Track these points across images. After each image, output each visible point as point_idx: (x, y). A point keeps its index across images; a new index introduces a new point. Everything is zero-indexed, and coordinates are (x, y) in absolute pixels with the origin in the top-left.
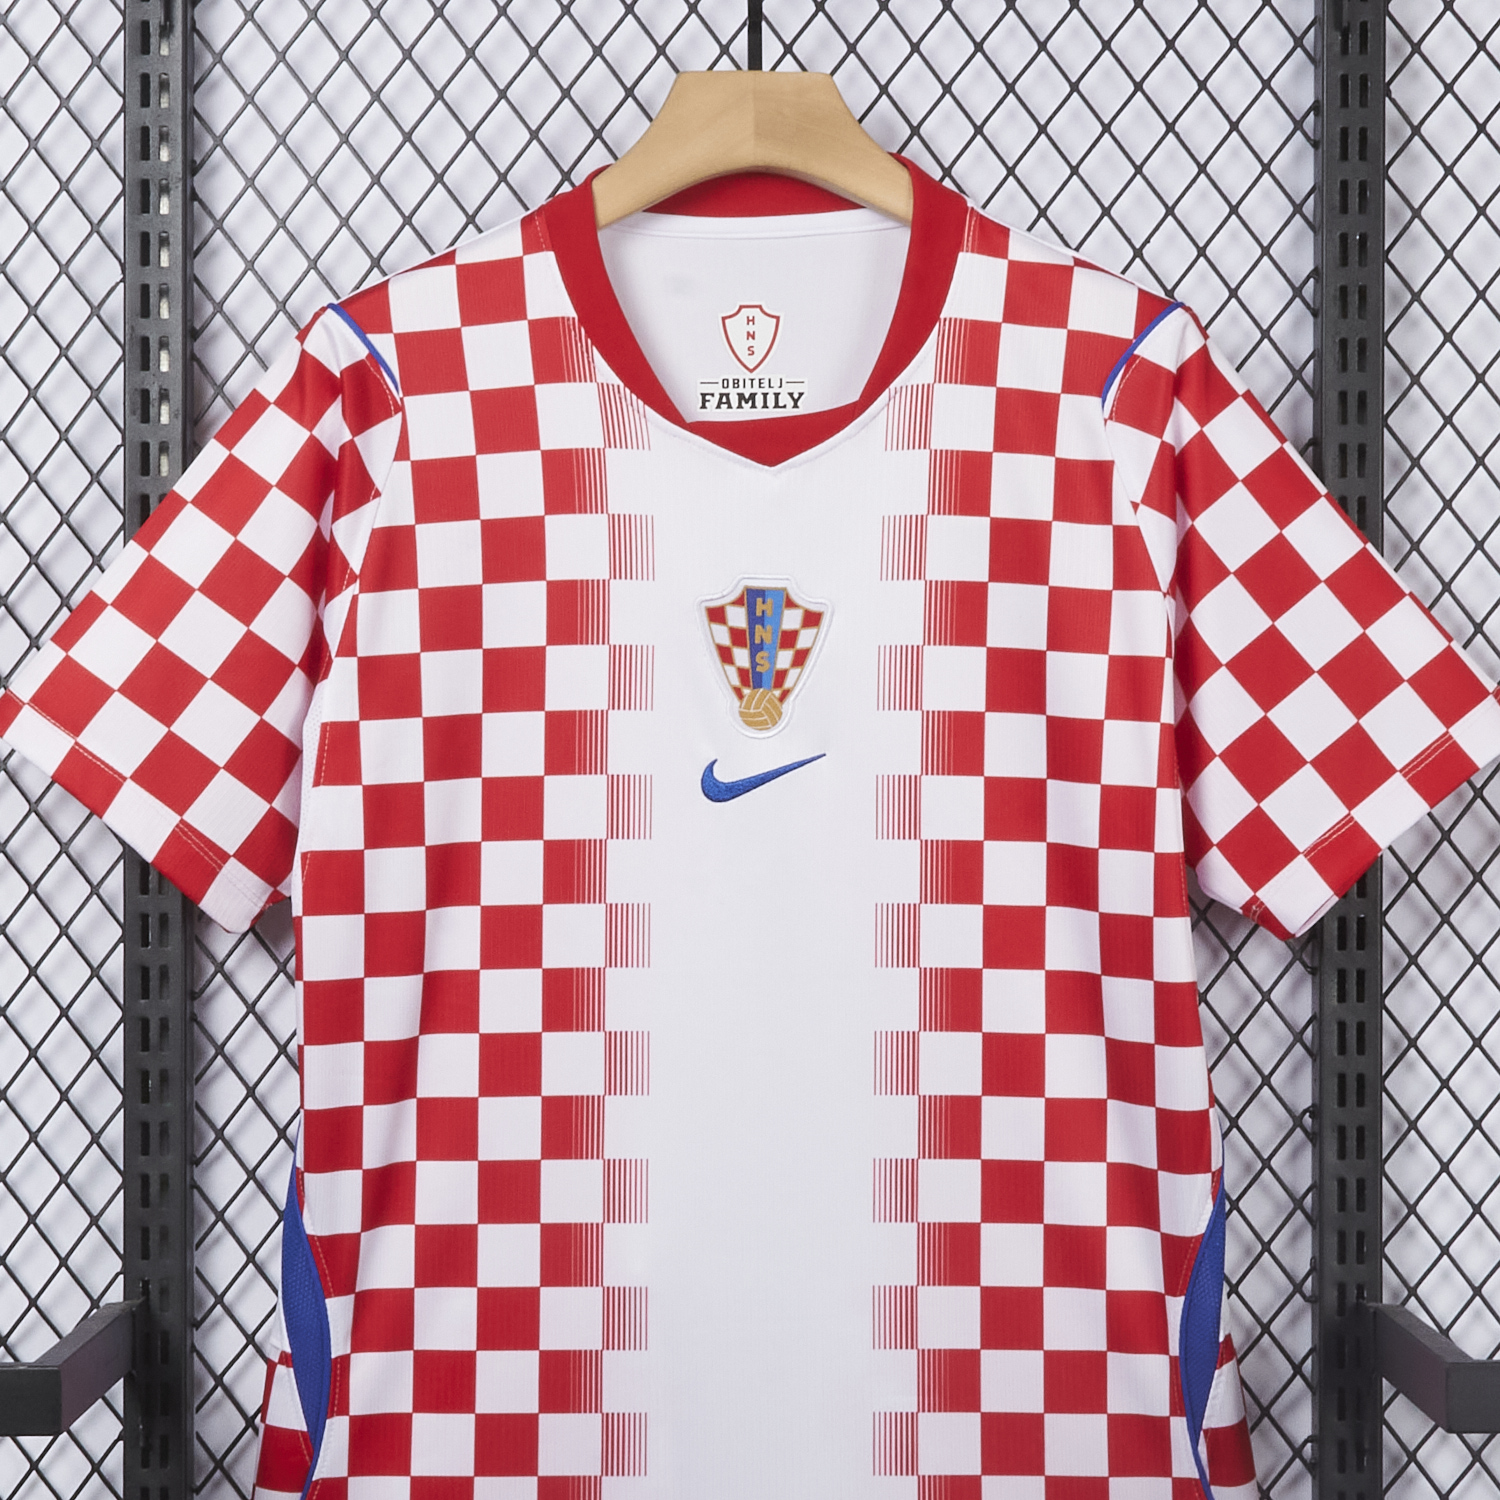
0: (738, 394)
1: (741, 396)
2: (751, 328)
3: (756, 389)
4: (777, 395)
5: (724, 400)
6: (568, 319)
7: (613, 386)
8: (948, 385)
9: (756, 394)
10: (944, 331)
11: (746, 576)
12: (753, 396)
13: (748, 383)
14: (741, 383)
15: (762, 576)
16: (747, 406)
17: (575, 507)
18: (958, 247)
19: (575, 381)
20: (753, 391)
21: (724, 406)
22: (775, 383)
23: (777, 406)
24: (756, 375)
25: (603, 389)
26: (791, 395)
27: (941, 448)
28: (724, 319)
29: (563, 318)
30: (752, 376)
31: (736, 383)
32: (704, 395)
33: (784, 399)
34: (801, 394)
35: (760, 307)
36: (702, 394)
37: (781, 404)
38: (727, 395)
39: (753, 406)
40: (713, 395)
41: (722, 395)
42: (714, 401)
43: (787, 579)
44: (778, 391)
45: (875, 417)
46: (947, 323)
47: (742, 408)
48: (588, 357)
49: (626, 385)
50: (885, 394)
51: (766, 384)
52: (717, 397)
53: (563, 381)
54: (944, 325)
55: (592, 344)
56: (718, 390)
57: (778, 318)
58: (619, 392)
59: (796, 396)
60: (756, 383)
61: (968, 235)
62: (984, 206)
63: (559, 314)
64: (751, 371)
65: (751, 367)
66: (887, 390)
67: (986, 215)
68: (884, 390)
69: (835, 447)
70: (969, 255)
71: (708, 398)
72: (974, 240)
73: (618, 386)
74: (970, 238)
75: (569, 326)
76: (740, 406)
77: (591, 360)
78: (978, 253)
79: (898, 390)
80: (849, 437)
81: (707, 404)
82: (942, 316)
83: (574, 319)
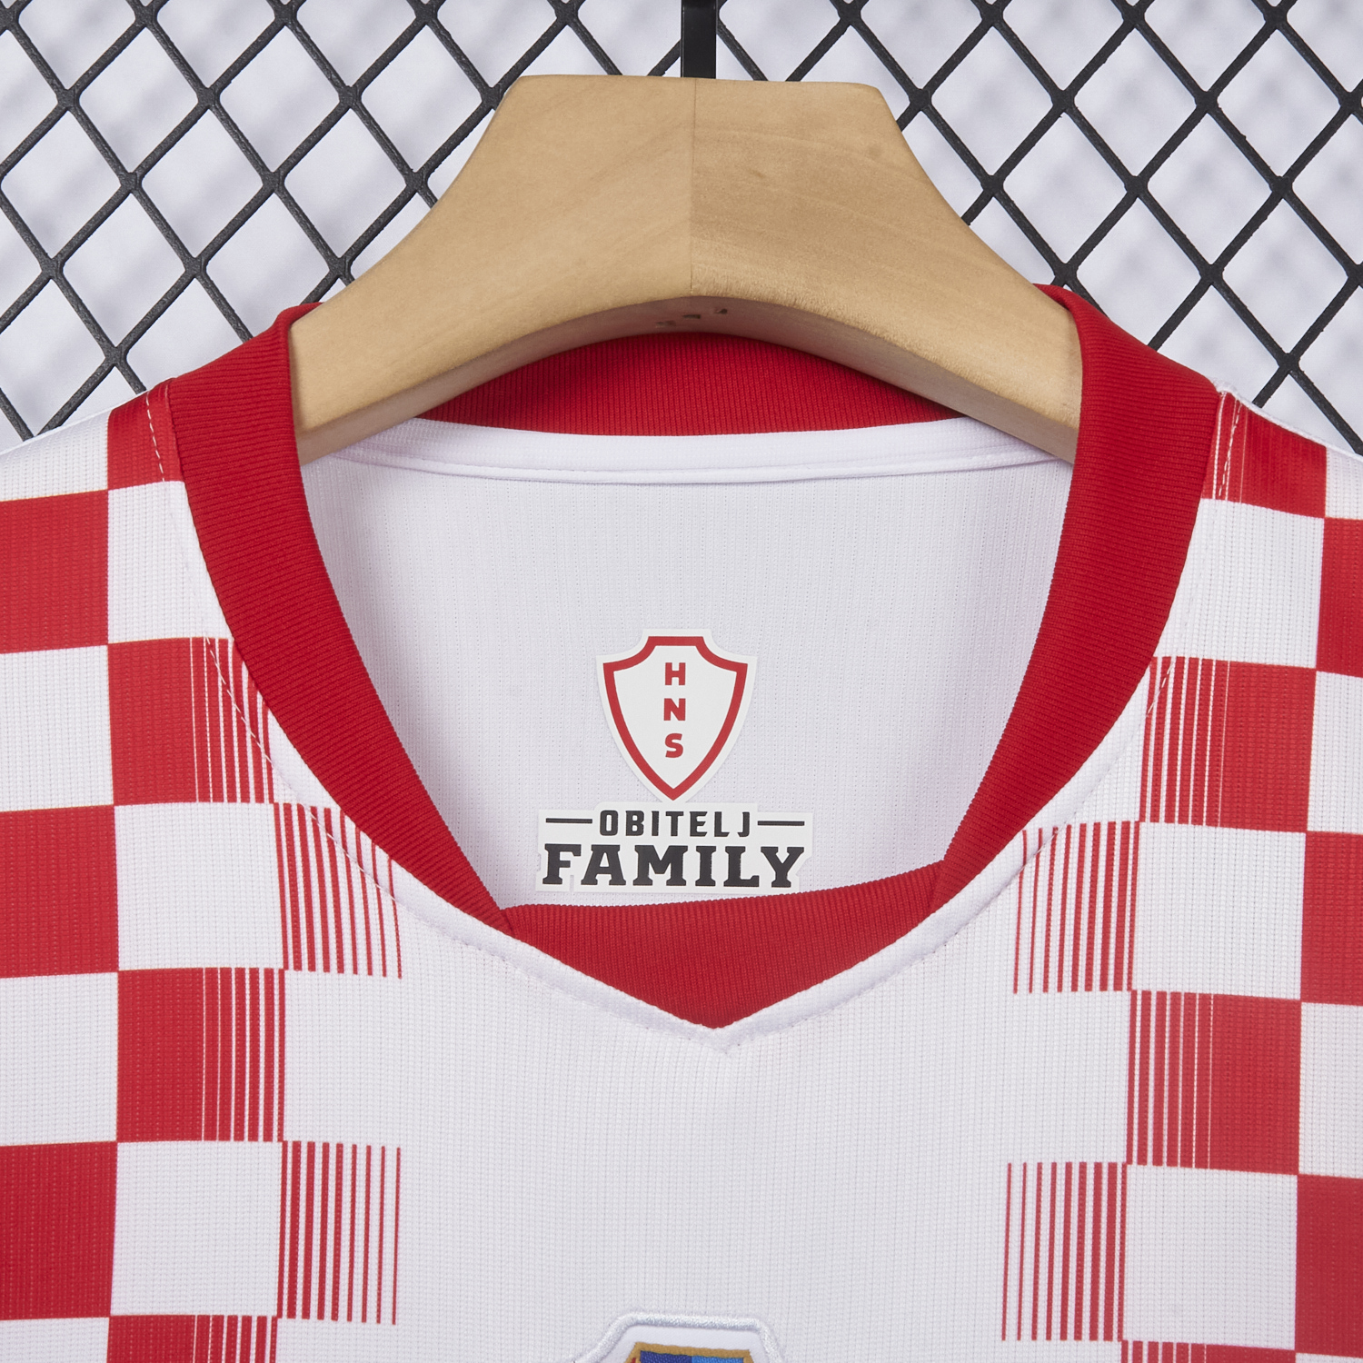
0: (638, 848)
1: (646, 854)
2: (675, 692)
3: (684, 838)
4: (735, 854)
5: (605, 863)
6: (211, 645)
7: (314, 810)
8: (1176, 827)
9: (685, 849)
10: (1164, 691)
11: (641, 1316)
12: (676, 854)
13: (665, 822)
14: (647, 823)
15: (684, 1318)
16: (660, 879)
17: (197, 1120)
18: (1196, 487)
19: (218, 798)
20: (676, 841)
21: (603, 879)
22: (732, 824)
23: (734, 879)
24: (685, 804)
25: (289, 819)
26: (770, 853)
27: (1160, 988)
28: (610, 669)
29: (198, 641)
30: (675, 805)
31: (635, 822)
32: (554, 850)
33: (755, 864)
34: (795, 853)
35: (698, 643)
36: (548, 847)
37: (745, 875)
38: (613, 851)
39: (677, 879)
40: (576, 850)
41: (598, 851)
42: (580, 865)
43: (750, 1328)
44: (738, 842)
45: (987, 904)
46: (1172, 670)
47: (649, 882)
48: (255, 740)
49: (346, 810)
50: (1014, 848)
51: (709, 827)
52: (587, 854)
53: (189, 798)
54: (1165, 675)
55: (267, 704)
56: (589, 837)
57: (741, 670)
58: (329, 829)
59: (782, 856)
60: (684, 823)
61: (1222, 459)
62: (1261, 400)
63: (189, 633)
64: (673, 793)
65: (674, 785)
66: (1019, 837)
67: (1264, 415)
68: (1012, 837)
69: (883, 979)
70: (1226, 504)
71: (564, 856)
72: (1235, 469)
73: (328, 812)
74: (1227, 466)
75: (211, 661)
76: (643, 879)
77: (261, 746)
78: (1250, 500)
79: (1048, 835)
80: (920, 955)
81: (563, 872)
82: (1160, 653)
83: (224, 643)
